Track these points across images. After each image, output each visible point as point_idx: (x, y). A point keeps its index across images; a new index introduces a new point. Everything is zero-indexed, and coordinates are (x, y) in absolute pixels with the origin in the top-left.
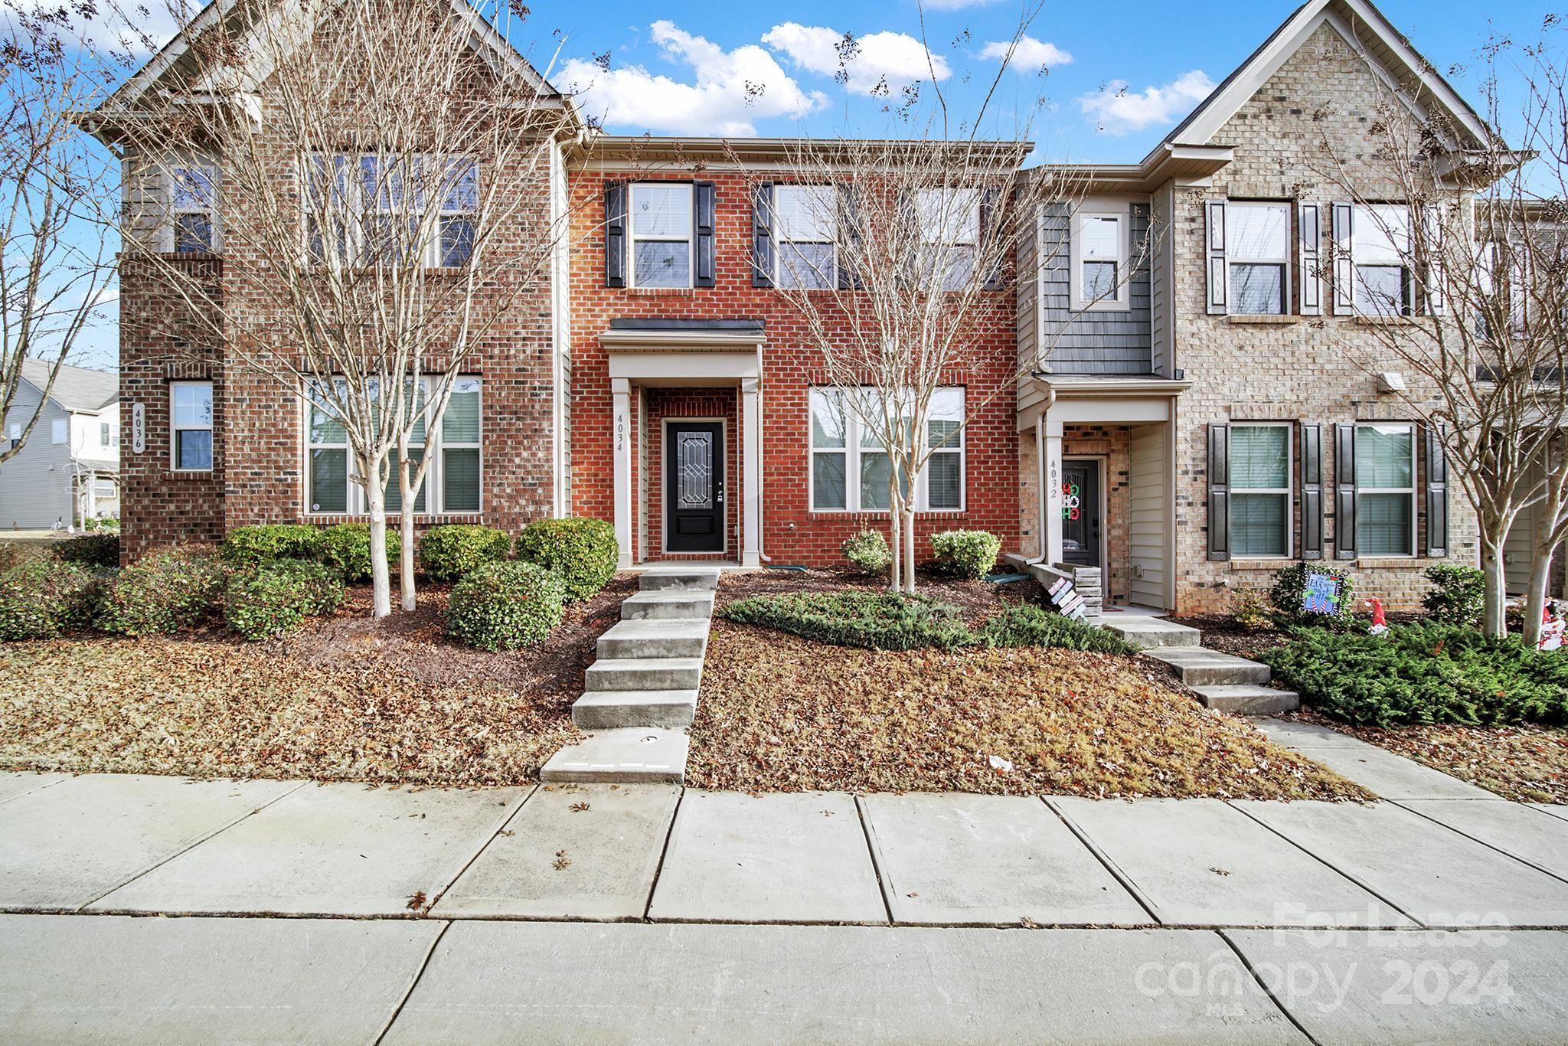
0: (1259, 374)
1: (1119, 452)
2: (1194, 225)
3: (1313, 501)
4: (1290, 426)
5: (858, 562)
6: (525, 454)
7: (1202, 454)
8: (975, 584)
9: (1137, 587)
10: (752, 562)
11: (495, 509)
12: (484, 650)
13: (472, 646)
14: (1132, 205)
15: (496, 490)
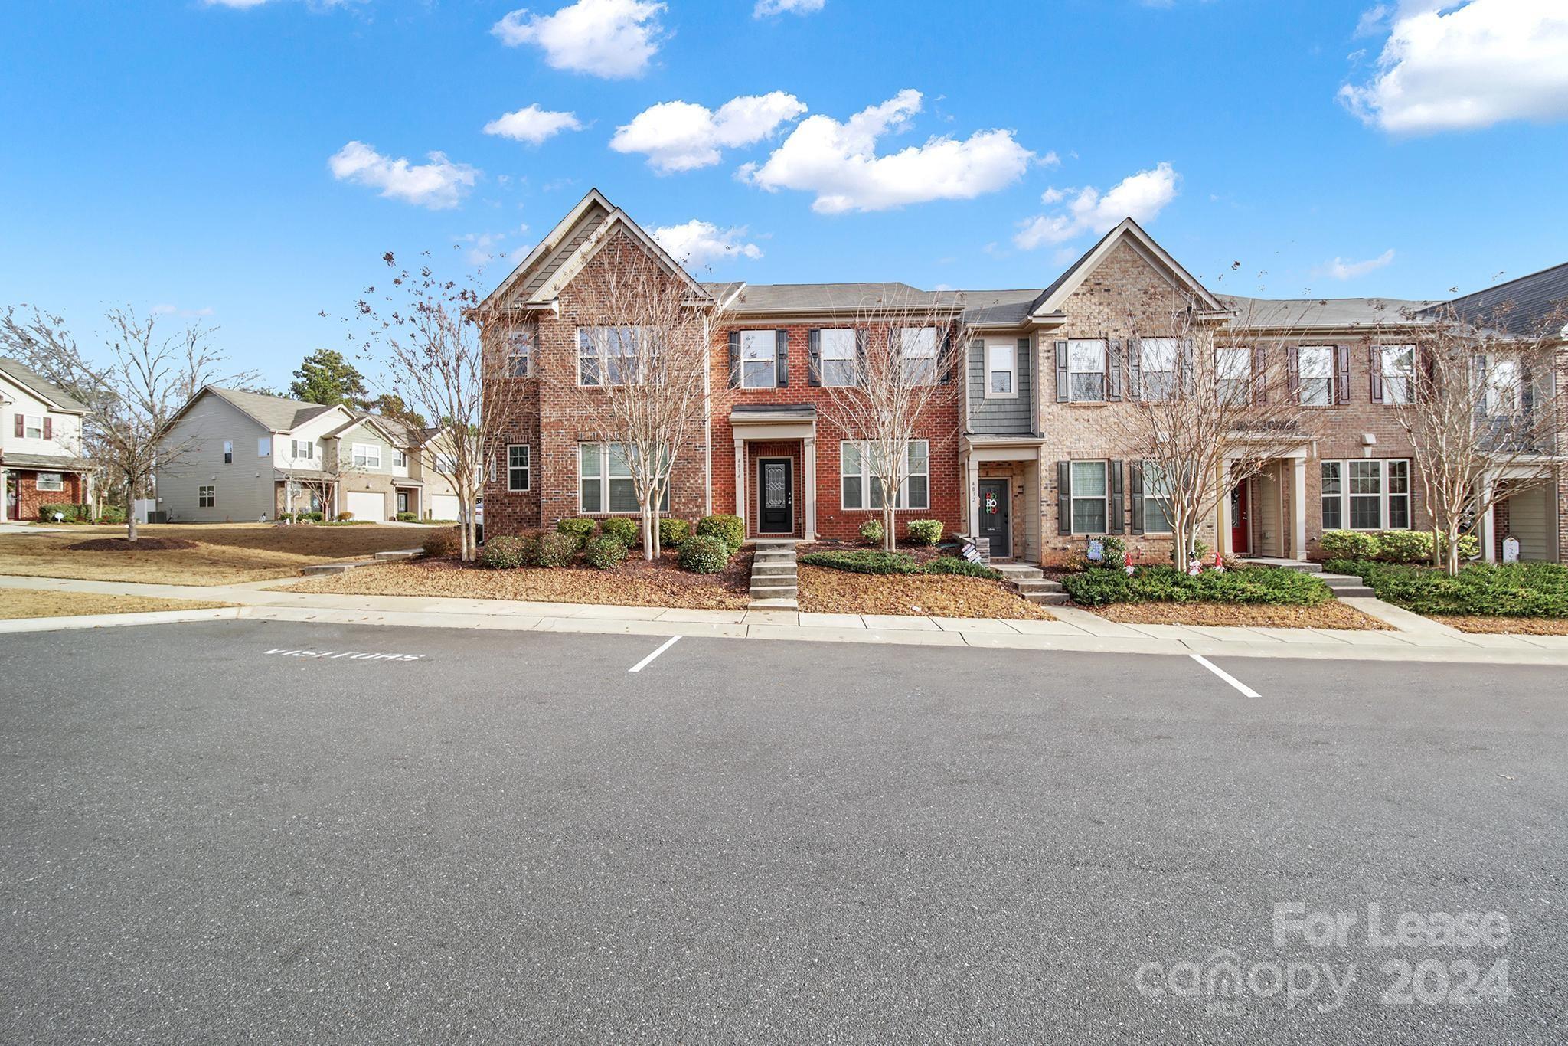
0: (1087, 434)
1: (1018, 475)
2: (1049, 354)
3: (1118, 504)
4: (1106, 461)
5: (867, 536)
6: (692, 481)
7: (1055, 478)
8: (929, 548)
9: (1029, 552)
10: (810, 538)
11: (676, 510)
12: (699, 573)
13: (694, 572)
14: (1019, 340)
15: (677, 500)
